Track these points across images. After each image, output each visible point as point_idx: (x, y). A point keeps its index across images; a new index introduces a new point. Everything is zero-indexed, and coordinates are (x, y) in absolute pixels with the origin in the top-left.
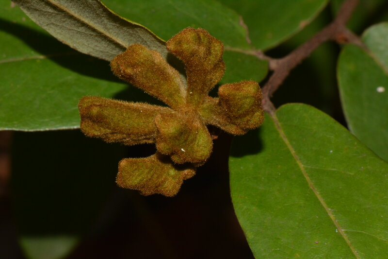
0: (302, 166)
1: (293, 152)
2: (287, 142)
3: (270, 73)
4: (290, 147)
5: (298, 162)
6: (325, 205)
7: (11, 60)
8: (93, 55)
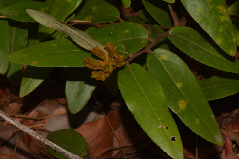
0: (135, 77)
1: (133, 74)
2: (131, 72)
3: (129, 58)
4: (132, 73)
5: (134, 76)
6: (139, 86)
7: (68, 51)
8: (87, 49)
